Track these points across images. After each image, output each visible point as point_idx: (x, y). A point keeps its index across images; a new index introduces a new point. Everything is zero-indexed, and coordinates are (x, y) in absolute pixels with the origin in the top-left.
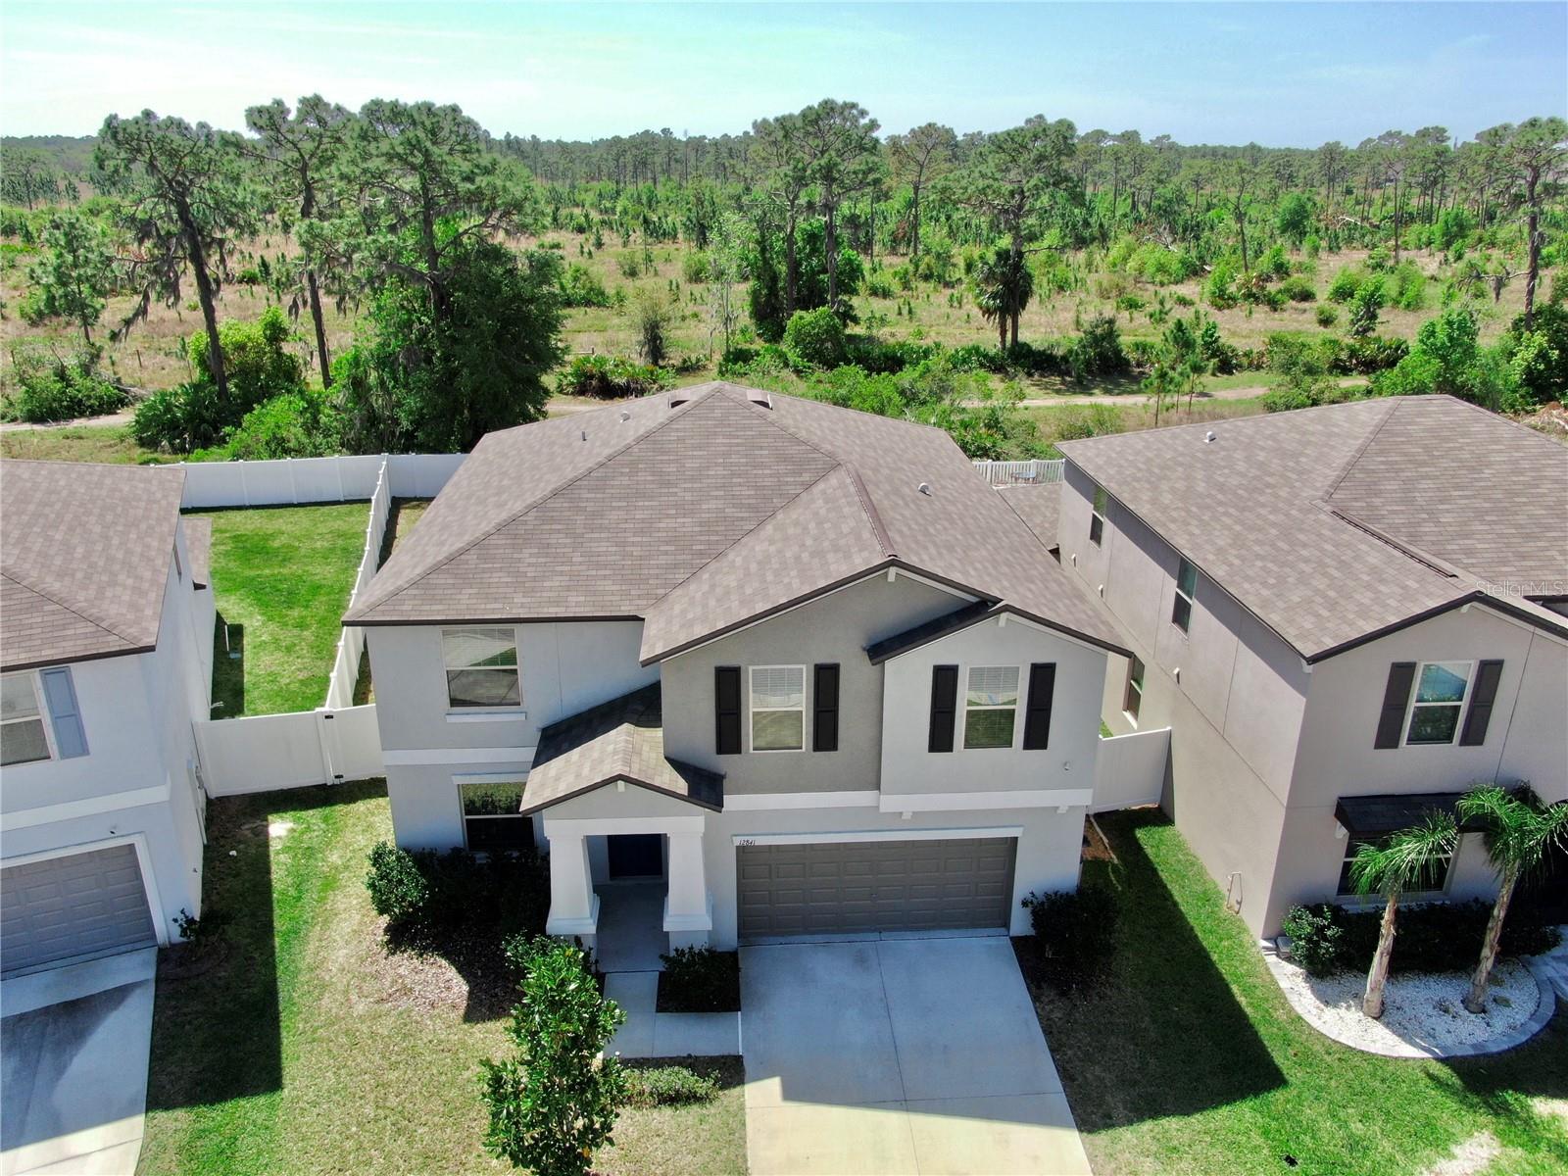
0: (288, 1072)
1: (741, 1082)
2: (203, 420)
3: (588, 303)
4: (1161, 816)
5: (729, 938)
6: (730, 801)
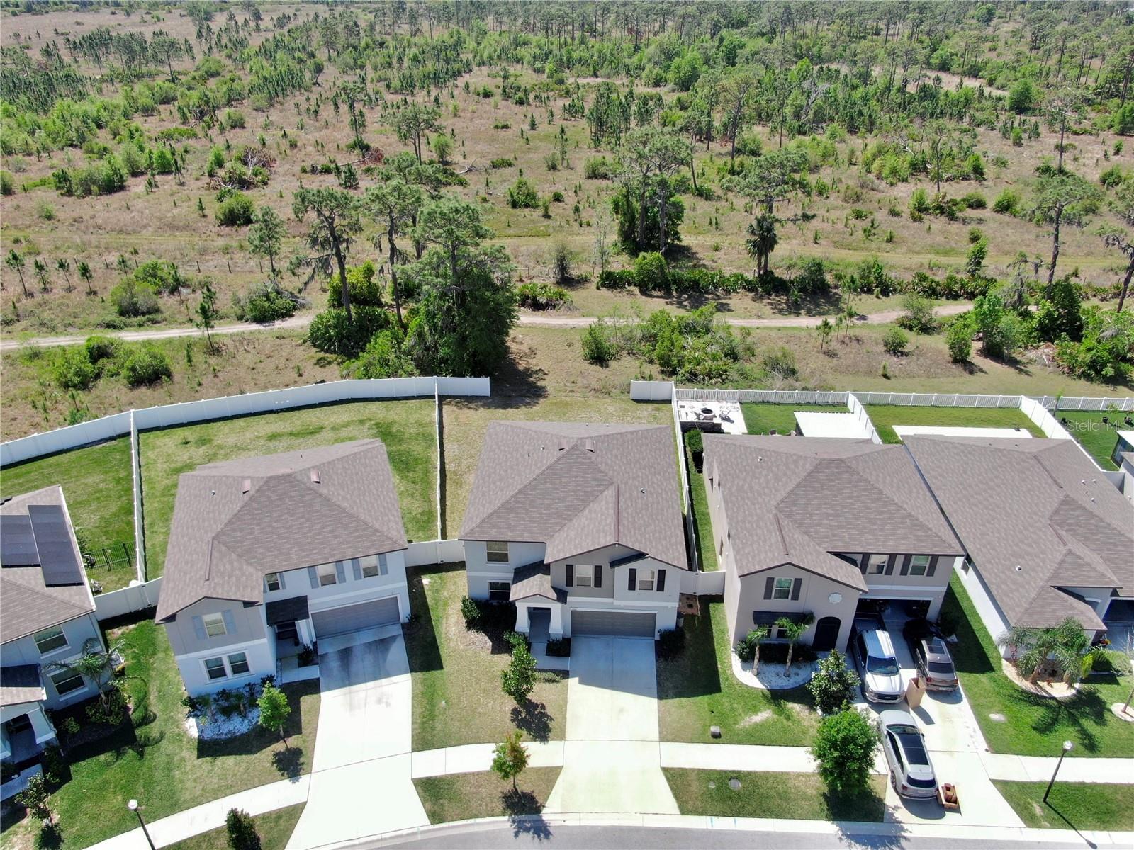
0: (445, 664)
1: (568, 678)
4: (719, 599)
5: (569, 634)
6: (569, 599)
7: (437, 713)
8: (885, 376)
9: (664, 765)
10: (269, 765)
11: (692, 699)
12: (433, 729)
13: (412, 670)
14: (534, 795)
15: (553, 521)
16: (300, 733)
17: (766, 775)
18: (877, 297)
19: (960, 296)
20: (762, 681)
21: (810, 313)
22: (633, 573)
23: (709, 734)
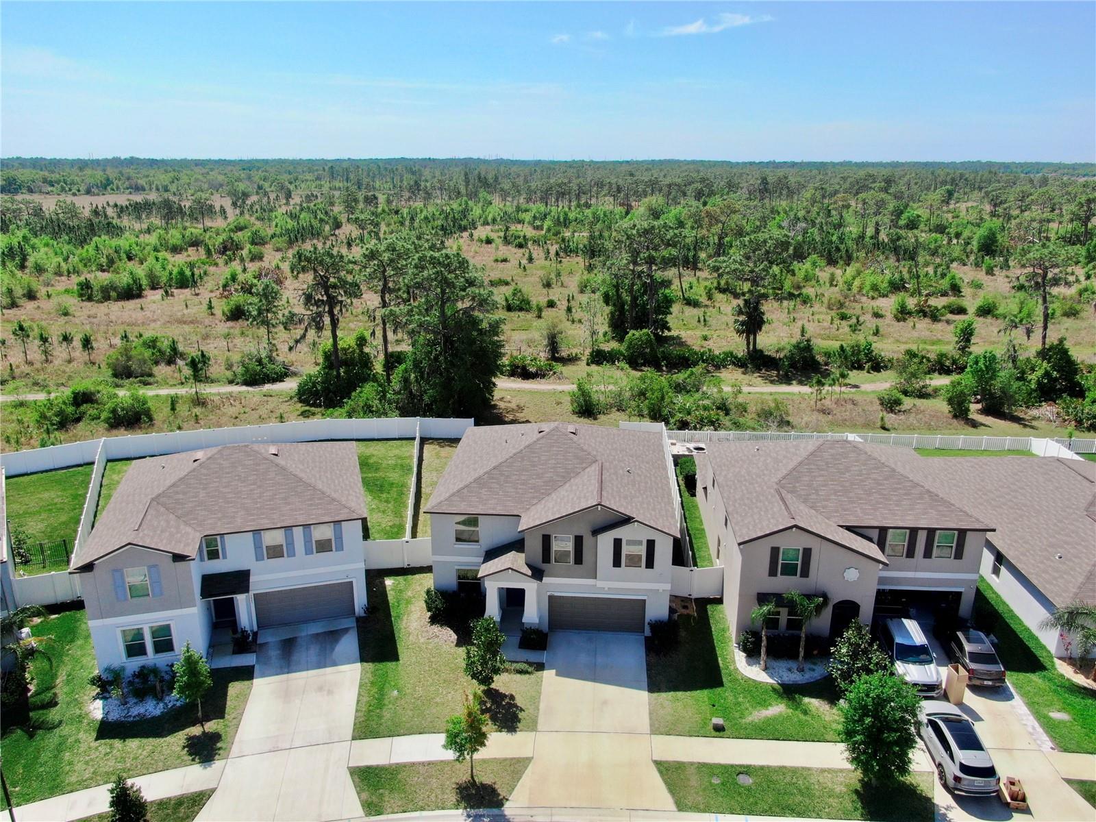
0: (401, 656)
1: (543, 670)
2: (330, 391)
3: (521, 309)
4: (719, 601)
5: (545, 628)
6: (545, 579)
7: (386, 702)
8: (884, 428)
9: (656, 758)
10: (179, 749)
11: (688, 693)
12: (380, 717)
13: (363, 659)
14: (496, 787)
15: (530, 495)
16: (223, 717)
17: (782, 770)
18: (868, 372)
19: (952, 372)
20: (771, 676)
21: (801, 383)
22: (618, 543)
23: (711, 727)
